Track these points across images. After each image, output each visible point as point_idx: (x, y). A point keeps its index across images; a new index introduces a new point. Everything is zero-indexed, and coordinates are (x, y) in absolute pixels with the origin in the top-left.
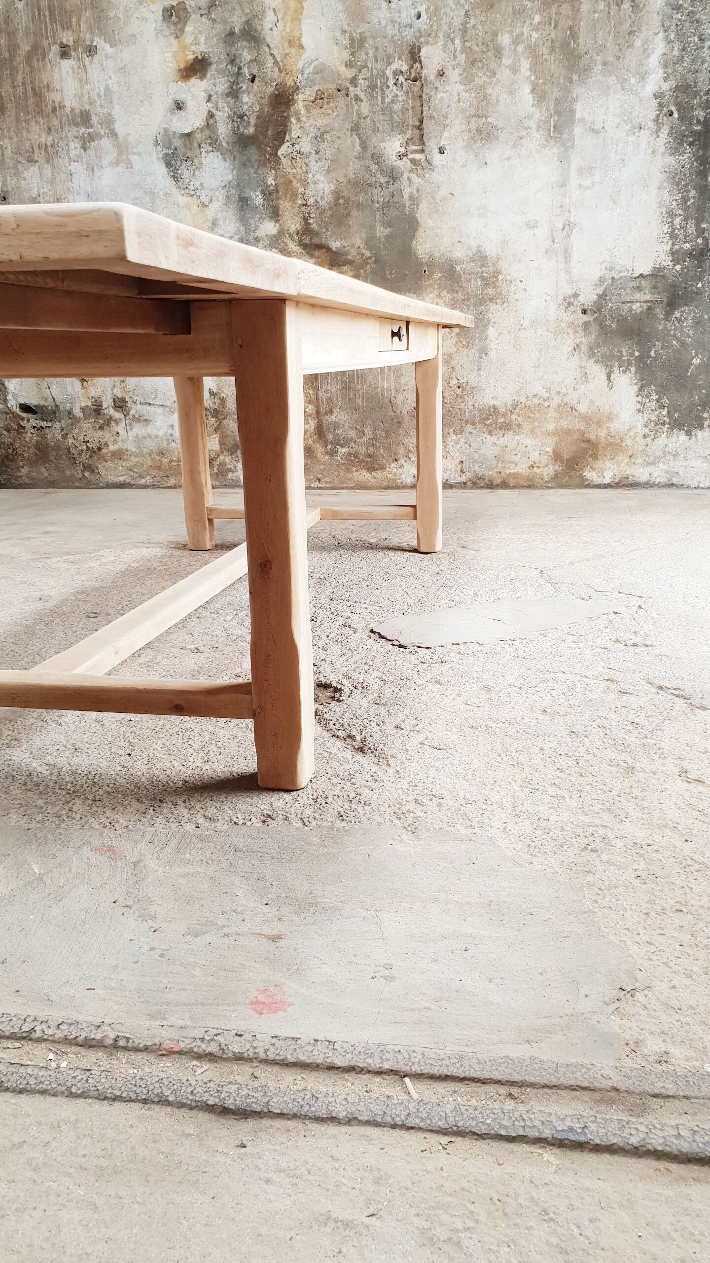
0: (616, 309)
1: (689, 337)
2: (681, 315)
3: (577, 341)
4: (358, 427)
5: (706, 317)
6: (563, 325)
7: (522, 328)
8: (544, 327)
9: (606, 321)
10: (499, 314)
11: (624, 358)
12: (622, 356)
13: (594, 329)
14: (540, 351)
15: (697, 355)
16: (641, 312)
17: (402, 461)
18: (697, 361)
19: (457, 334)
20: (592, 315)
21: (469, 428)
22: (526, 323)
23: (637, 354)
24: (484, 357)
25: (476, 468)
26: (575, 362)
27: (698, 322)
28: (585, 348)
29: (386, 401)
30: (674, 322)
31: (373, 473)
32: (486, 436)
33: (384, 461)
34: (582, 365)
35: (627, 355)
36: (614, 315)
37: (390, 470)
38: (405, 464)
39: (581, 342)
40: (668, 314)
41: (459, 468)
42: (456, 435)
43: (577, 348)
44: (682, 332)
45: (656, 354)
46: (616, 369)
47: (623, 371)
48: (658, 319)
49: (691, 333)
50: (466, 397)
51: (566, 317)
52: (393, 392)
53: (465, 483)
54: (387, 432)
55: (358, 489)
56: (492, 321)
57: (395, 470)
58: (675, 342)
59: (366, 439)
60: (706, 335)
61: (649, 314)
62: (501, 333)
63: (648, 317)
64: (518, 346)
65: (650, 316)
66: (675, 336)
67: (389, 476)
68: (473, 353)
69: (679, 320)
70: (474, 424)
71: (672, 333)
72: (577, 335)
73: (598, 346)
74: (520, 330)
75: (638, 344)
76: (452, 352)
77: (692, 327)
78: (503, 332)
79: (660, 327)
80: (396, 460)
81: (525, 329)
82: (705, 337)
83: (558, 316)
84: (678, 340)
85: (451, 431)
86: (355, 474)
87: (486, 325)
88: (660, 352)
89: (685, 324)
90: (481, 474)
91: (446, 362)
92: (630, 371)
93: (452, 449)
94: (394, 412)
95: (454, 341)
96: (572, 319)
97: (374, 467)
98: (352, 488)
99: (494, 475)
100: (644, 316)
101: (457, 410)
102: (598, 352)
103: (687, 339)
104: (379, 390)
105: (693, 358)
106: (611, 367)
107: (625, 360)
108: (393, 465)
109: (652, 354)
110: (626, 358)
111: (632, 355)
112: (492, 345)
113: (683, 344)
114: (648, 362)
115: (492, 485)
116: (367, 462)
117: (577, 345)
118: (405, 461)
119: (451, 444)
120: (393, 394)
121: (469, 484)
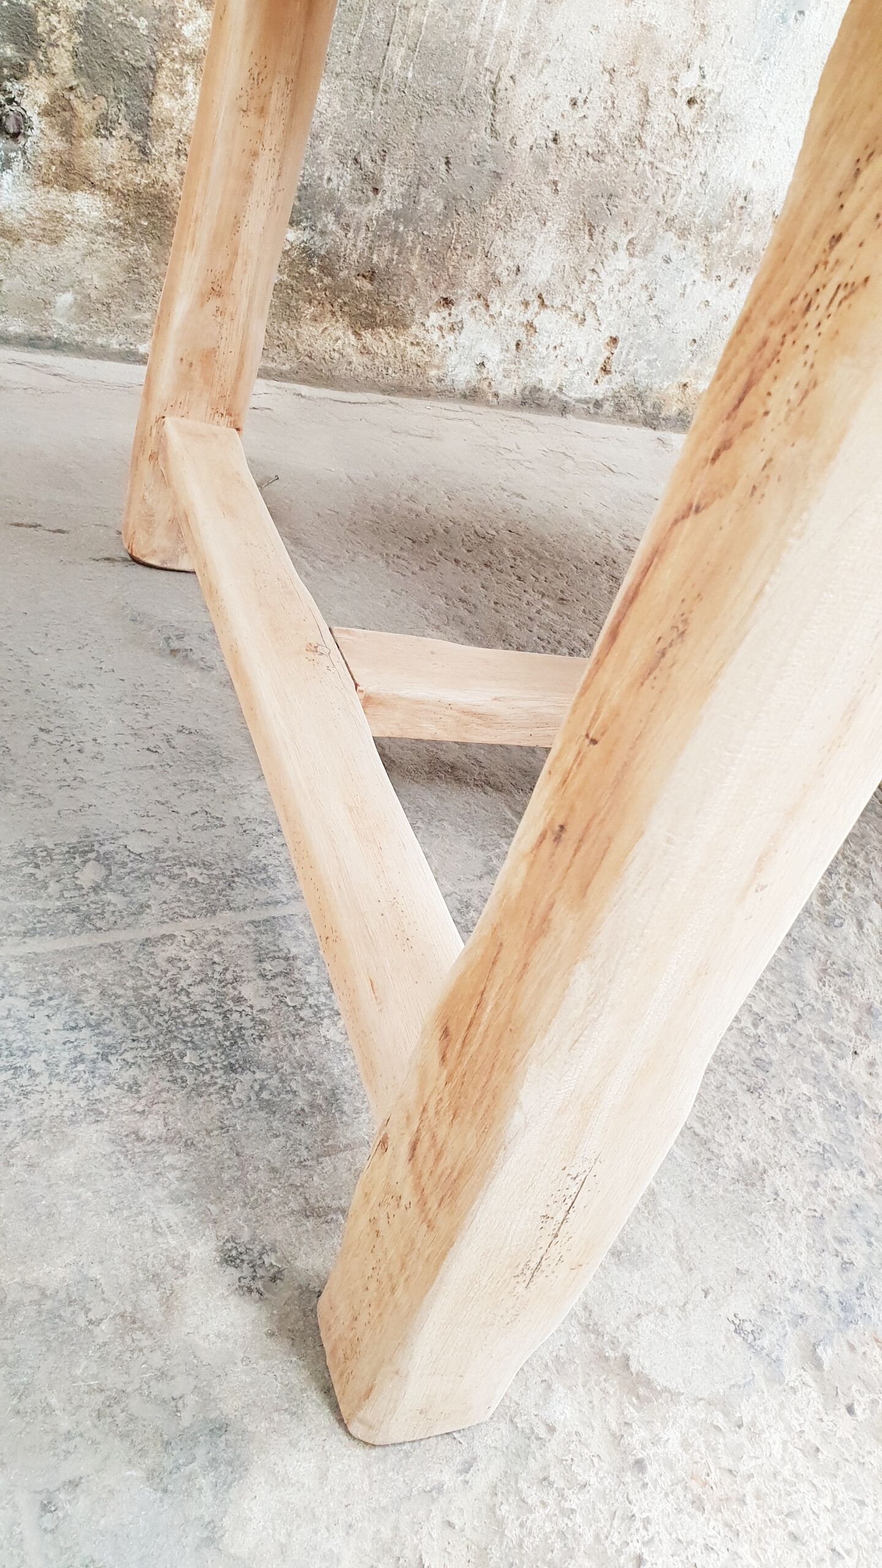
4: (365, 158)
17: (462, 309)
21: (668, 243)
25: (641, 367)
29: (485, 80)
31: (367, 335)
32: (698, 276)
33: (412, 301)
37: (421, 333)
38: (470, 323)
41: (601, 361)
42: (632, 255)
50: (698, 141)
52: (515, 54)
53: (598, 404)
54: (452, 205)
55: (304, 381)
57: (435, 336)
59: (375, 209)
67: (413, 352)
70: (684, 233)
80: (447, 302)
85: (623, 241)
86: (308, 330)
90: (644, 382)
93: (605, 297)
94: (494, 133)
97: (373, 315)
98: (282, 376)
99: (671, 392)
101: (662, 178)
104: (474, 32)
108: (434, 318)
115: (657, 418)
116: (358, 294)
118: (473, 311)
119: (609, 281)
120: (510, 69)
121: (608, 407)
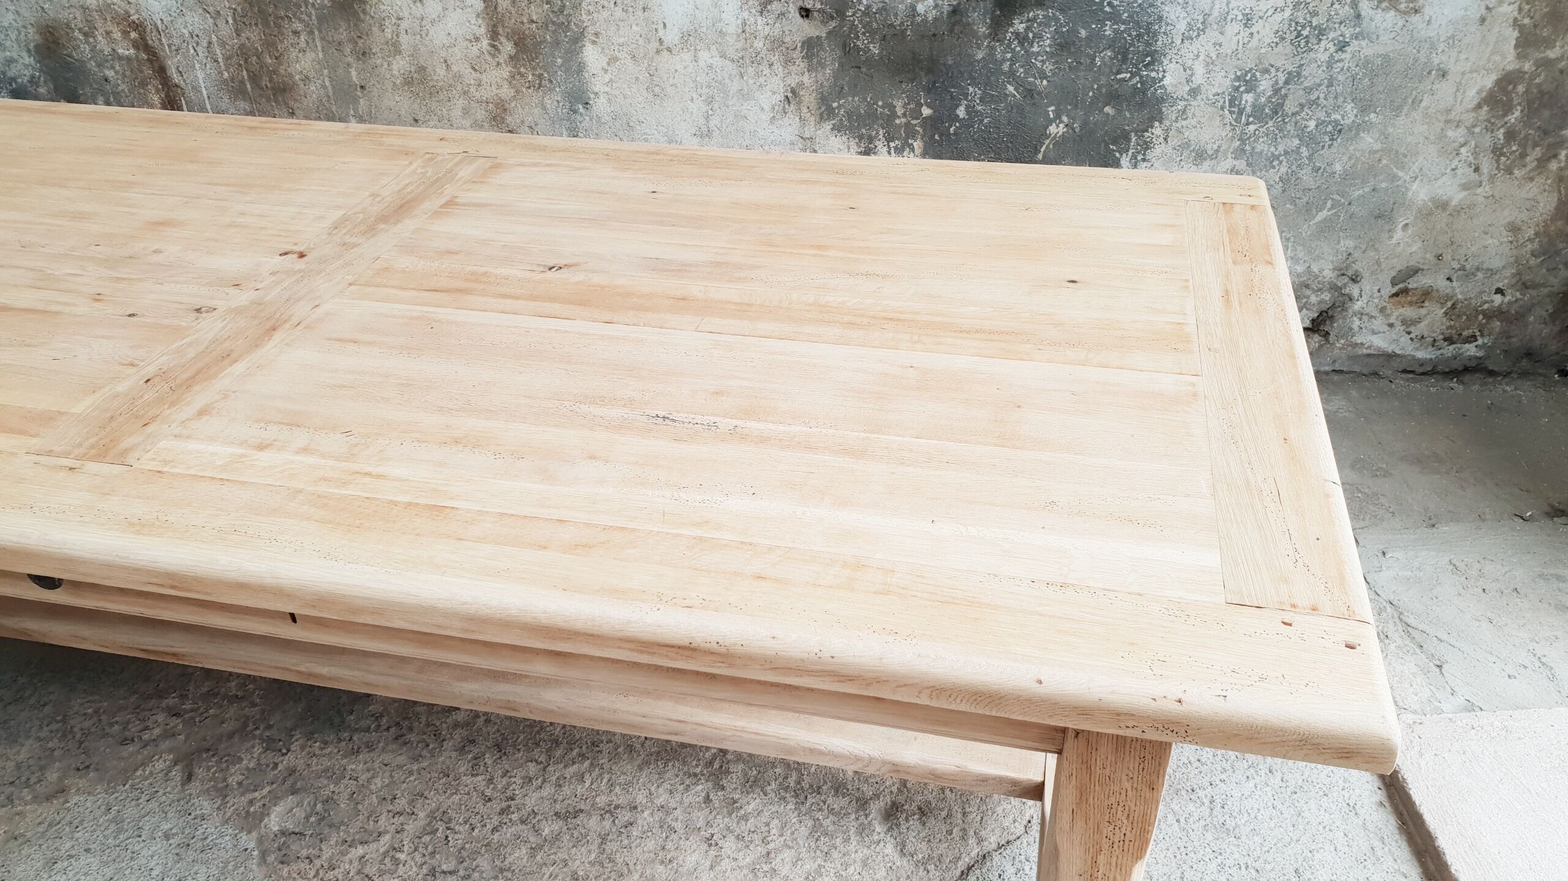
0: (879, 11)
1: (1043, 76)
2: (1028, 29)
3: (793, 81)
5: (1083, 33)
6: (759, 44)
7: (662, 47)
8: (713, 48)
9: (858, 38)
10: (605, 14)
11: (898, 121)
12: (894, 115)
13: (830, 57)
14: (710, 101)
15: (1058, 116)
16: (936, 19)
18: (1056, 130)
19: (511, 58)
20: (824, 23)
22: (671, 37)
23: (926, 111)
24: (582, 110)
26: (789, 127)
27: (1064, 45)
28: (809, 98)
30: (1010, 43)
34: (807, 135)
35: (904, 115)
36: (875, 25)
39: (801, 84)
40: (998, 26)
43: (793, 96)
44: (1028, 66)
45: (968, 112)
46: (880, 144)
47: (896, 148)
48: (975, 34)
49: (1048, 67)
51: (762, 26)
56: (591, 30)
58: (1011, 88)
60: (1081, 74)
61: (954, 25)
62: (616, 59)
63: (951, 31)
64: (657, 89)
65: (957, 29)
66: (1012, 73)
68: (553, 100)
69: (1022, 39)
71: (1006, 67)
72: (793, 68)
73: (840, 94)
74: (658, 52)
75: (929, 90)
76: (503, 95)
77: (1051, 55)
78: (619, 55)
79: (980, 55)
81: (669, 50)
82: (1078, 77)
83: (744, 23)
84: (1019, 84)
87: (578, 39)
88: (980, 108)
89: (1035, 49)
91: (494, 118)
92: (913, 150)
95: (505, 72)
96: (777, 31)
100: (944, 28)
102: (839, 107)
103: (1038, 82)
105: (1050, 122)
106: (871, 140)
107: (900, 126)
109: (961, 112)
110: (903, 120)
111: (917, 113)
112: (598, 85)
113: (1030, 93)
114: (952, 130)
117: (793, 91)
